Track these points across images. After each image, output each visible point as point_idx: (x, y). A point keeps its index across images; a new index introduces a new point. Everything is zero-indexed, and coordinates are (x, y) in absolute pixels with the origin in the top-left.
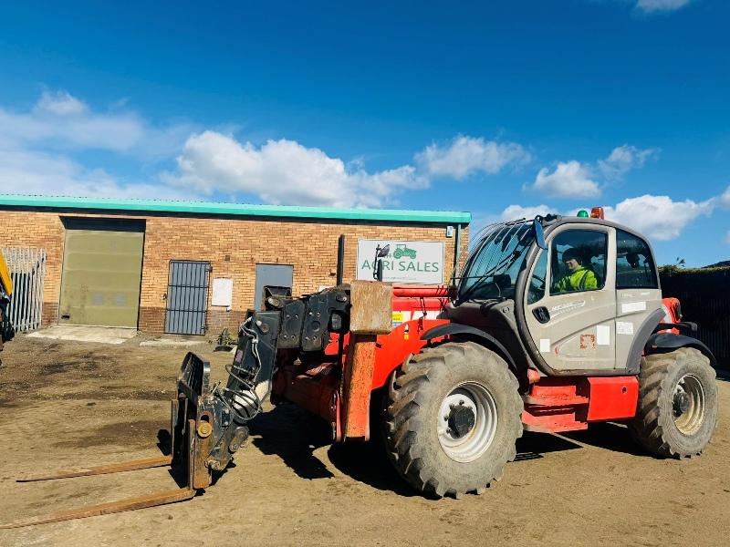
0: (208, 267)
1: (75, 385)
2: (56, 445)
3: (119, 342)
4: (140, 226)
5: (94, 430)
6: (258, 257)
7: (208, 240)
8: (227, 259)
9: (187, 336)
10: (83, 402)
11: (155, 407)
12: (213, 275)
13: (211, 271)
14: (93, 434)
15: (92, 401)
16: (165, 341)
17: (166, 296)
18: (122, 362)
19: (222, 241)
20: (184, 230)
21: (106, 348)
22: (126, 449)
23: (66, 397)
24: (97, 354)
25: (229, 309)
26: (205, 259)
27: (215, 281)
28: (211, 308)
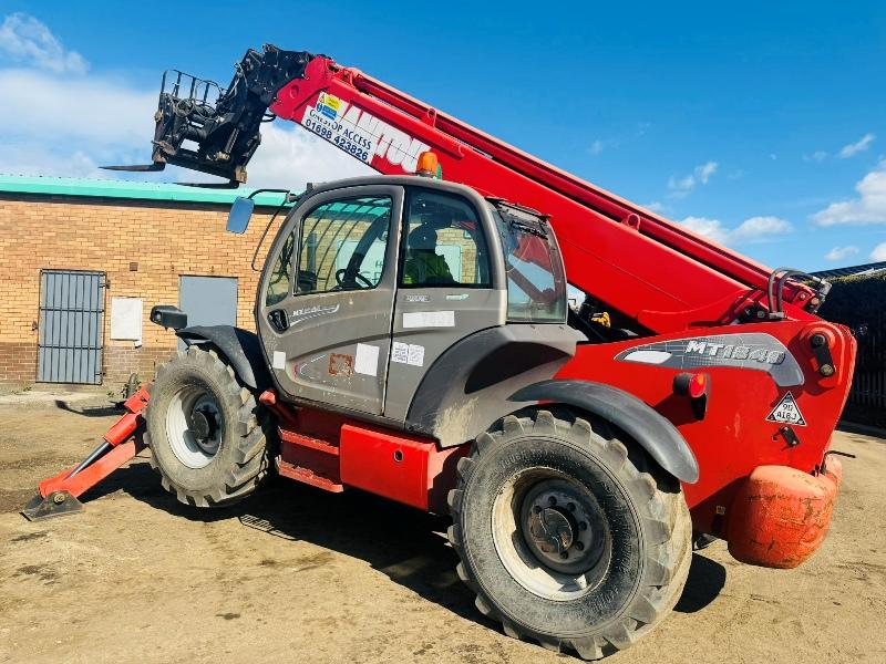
0: (103, 280)
6: (183, 265)
7: (101, 239)
8: (134, 268)
9: (72, 386)
12: (111, 291)
13: (108, 287)
16: (35, 395)
17: (35, 326)
19: (125, 240)
25: (137, 344)
26: (97, 267)
27: (115, 301)
28: (109, 344)
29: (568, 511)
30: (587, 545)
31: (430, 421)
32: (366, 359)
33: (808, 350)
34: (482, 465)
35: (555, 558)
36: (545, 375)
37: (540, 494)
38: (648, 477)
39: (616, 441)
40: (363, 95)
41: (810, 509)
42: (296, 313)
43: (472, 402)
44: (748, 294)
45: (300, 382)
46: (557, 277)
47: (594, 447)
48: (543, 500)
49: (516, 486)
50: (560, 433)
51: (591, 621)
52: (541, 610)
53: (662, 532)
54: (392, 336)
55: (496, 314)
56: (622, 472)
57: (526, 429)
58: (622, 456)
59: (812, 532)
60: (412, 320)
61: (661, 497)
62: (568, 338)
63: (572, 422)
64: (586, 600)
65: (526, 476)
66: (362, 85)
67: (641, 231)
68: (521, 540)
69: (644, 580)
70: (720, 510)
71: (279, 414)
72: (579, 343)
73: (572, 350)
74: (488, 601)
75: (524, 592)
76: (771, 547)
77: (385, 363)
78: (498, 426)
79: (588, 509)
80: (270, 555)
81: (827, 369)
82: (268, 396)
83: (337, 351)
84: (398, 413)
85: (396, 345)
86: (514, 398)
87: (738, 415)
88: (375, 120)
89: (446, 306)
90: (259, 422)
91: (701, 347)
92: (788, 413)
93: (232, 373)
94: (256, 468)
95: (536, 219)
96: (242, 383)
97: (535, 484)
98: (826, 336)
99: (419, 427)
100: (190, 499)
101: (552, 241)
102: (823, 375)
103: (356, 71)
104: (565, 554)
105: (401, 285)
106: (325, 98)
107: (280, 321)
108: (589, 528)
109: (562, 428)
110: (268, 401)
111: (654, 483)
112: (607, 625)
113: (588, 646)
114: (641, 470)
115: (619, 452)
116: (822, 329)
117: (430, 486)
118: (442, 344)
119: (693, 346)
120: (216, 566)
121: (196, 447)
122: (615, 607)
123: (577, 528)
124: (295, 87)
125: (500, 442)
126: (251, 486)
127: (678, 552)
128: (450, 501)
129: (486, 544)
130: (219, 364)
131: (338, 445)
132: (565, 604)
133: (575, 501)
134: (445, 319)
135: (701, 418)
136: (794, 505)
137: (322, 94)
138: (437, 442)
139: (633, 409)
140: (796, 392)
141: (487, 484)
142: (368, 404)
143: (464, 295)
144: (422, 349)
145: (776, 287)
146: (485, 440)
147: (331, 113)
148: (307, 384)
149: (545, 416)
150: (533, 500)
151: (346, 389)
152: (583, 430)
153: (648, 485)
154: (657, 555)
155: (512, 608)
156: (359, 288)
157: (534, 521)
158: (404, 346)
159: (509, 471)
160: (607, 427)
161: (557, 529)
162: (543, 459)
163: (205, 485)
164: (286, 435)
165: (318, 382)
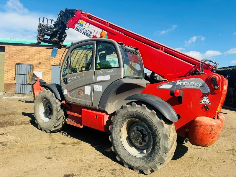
29: (141, 131)
30: (147, 141)
31: (104, 107)
32: (88, 90)
33: (211, 82)
34: (118, 119)
35: (138, 145)
36: (137, 92)
37: (134, 127)
38: (162, 121)
39: (153, 111)
40: (90, 19)
41: (212, 129)
42: (70, 79)
43: (116, 102)
44: (194, 67)
45: (71, 97)
46: (141, 66)
47: (147, 112)
48: (135, 128)
49: (128, 124)
50: (138, 109)
51: (147, 163)
52: (134, 160)
53: (166, 137)
54: (94, 83)
55: (121, 75)
56: (155, 120)
57: (129, 108)
58: (155, 115)
59: (213, 135)
60: (99, 79)
61: (166, 126)
62: (144, 83)
63: (141, 105)
64: (146, 157)
65: (130, 122)
66: (90, 17)
67: (164, 52)
68: (129, 139)
70: (187, 130)
71: (67, 107)
72: (147, 84)
73: (145, 86)
74: (120, 157)
75: (129, 154)
76: (201, 140)
77: (92, 91)
78: (122, 108)
79: (147, 131)
81: (216, 87)
82: (64, 102)
83: (80, 88)
84: (96, 105)
85: (95, 86)
87: (191, 102)
88: (93, 26)
89: (107, 74)
90: (62, 108)
92: (206, 101)
93: (54, 95)
94: (62, 121)
95: (134, 49)
96: (57, 98)
97: (133, 124)
98: (216, 78)
99: (102, 108)
101: (139, 55)
102: (215, 89)
103: (88, 13)
104: (141, 144)
105: (96, 69)
106: (80, 21)
107: (66, 81)
108: (147, 136)
109: (138, 108)
110: (63, 103)
112: (151, 164)
113: (146, 170)
114: (160, 119)
115: (154, 114)
116: (214, 76)
117: (105, 124)
118: (107, 84)
119: (178, 83)
121: (47, 116)
122: (153, 159)
123: (144, 136)
124: (73, 19)
125: (122, 112)
126: (61, 126)
127: (171, 143)
128: (109, 129)
129: (119, 141)
130: (51, 93)
131: (81, 115)
132: (140, 158)
133: (143, 128)
134: (107, 78)
135: (181, 103)
136: (207, 128)
137: (79, 20)
138: (106, 112)
139: (158, 101)
140: (208, 94)
141: (119, 124)
142: (88, 103)
143: (111, 71)
144: (102, 86)
145: (202, 65)
146: (118, 111)
147: (82, 25)
148: (73, 98)
149: (134, 104)
150: (132, 128)
151: (83, 99)
152: (144, 108)
153: (162, 123)
154: (165, 144)
155: (126, 159)
157: (133, 134)
158: (97, 86)
159: (124, 120)
160: (151, 107)
161: (138, 136)
162: (134, 116)
163: (49, 126)
164: (68, 112)
165: (76, 97)
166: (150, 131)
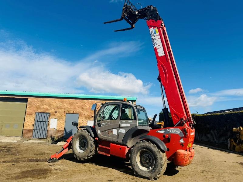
0: (49, 115)
1: (5, 158)
2: (8, 179)
3: (15, 142)
4: (26, 100)
5: (19, 173)
7: (49, 105)
8: (56, 112)
9: (40, 139)
10: (11, 164)
11: (37, 165)
12: (51, 117)
13: (50, 116)
14: (19, 175)
15: (14, 163)
16: (32, 141)
17: (33, 125)
18: (19, 149)
19: (54, 106)
20: (41, 102)
21: (11, 144)
22: (33, 179)
23: (4, 162)
24: (9, 146)
25: (55, 129)
26: (48, 112)
27: (51, 119)
28: (49, 129)
29: (148, 157)
30: (151, 162)
31: (126, 142)
32: (115, 132)
33: (184, 131)
34: (135, 149)
35: (146, 165)
36: (145, 135)
38: (159, 150)
39: (155, 145)
41: (185, 156)
42: (102, 124)
43: (133, 139)
45: (103, 136)
47: (152, 146)
48: (144, 155)
49: (140, 153)
50: (147, 144)
51: (151, 174)
52: (144, 173)
53: (161, 159)
54: (119, 128)
55: (136, 125)
56: (156, 150)
57: (142, 144)
59: (186, 160)
60: (123, 125)
61: (161, 153)
63: (148, 142)
64: (151, 171)
65: (142, 151)
68: (141, 162)
69: (159, 167)
70: (173, 157)
71: (98, 142)
73: (149, 130)
74: (136, 172)
75: (141, 170)
77: (118, 132)
78: (137, 143)
79: (151, 156)
80: (97, 168)
81: (186, 134)
82: (96, 138)
83: (110, 130)
84: (120, 141)
85: (120, 129)
86: (140, 138)
87: (175, 141)
89: (128, 123)
90: (94, 144)
91: (169, 130)
92: (182, 141)
93: (90, 134)
94: (93, 152)
96: (91, 136)
97: (143, 153)
99: (124, 143)
100: (80, 159)
101: (145, 112)
102: (186, 135)
104: (148, 164)
105: (121, 119)
107: (99, 125)
108: (152, 159)
111: (160, 151)
112: (154, 174)
113: (151, 178)
115: (155, 146)
117: (126, 154)
118: (128, 129)
119: (168, 130)
120: (88, 169)
121: (81, 149)
122: (155, 171)
123: (150, 160)
125: (138, 145)
126: (92, 156)
127: (164, 162)
128: (129, 156)
129: (135, 162)
130: (87, 133)
131: (109, 147)
132: (149, 171)
133: (149, 155)
134: (128, 125)
135: (169, 142)
136: (183, 155)
138: (127, 146)
139: (158, 140)
140: (183, 138)
141: (135, 152)
142: (115, 139)
143: (131, 121)
144: (125, 130)
146: (135, 145)
148: (104, 136)
149: (144, 141)
151: (111, 137)
152: (150, 143)
153: (159, 151)
154: (161, 162)
156: (113, 119)
157: (143, 159)
159: (139, 150)
160: (154, 143)
161: (147, 159)
162: (144, 148)
163: (83, 156)
164: (100, 146)
165: (106, 136)
166: (153, 156)
